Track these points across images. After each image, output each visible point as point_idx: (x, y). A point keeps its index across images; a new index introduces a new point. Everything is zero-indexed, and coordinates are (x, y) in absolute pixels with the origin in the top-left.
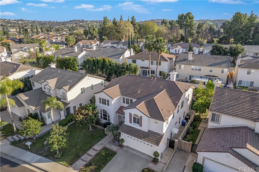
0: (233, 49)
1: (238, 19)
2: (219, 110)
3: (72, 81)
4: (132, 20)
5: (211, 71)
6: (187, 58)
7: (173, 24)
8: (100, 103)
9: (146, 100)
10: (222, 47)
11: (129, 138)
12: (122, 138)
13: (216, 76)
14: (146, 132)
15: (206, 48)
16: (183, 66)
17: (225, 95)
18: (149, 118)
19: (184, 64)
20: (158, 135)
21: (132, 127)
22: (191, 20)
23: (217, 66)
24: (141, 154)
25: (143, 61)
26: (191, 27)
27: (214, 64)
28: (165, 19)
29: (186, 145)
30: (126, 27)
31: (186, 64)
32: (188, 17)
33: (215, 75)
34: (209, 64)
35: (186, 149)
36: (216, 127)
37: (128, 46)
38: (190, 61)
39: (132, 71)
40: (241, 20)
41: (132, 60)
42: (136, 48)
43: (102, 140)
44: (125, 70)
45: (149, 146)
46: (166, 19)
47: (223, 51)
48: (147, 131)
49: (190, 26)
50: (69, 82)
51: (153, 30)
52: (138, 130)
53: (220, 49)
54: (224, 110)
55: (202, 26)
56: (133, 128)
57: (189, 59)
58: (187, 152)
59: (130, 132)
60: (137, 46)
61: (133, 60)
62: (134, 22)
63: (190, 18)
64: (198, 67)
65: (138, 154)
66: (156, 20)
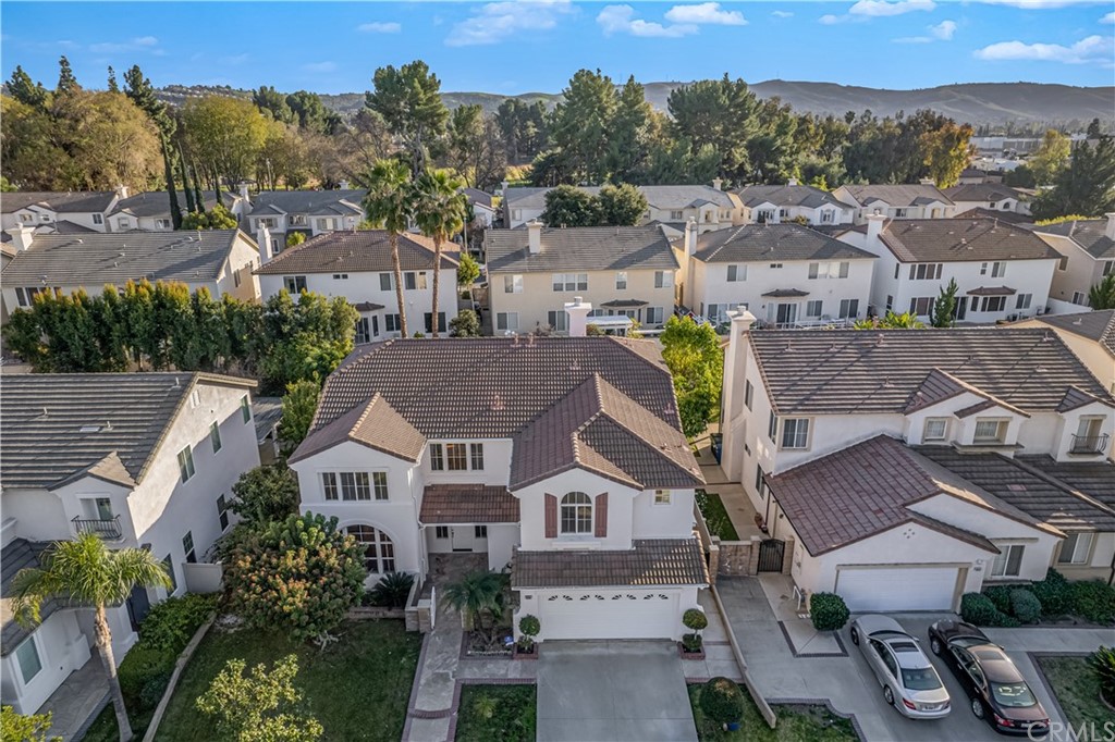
0: (615, 200)
1: (590, 95)
2: (801, 405)
3: (115, 427)
4: (129, 89)
5: (621, 285)
6: (521, 246)
7: (305, 108)
8: (328, 498)
9: (582, 428)
10: (581, 196)
11: (561, 601)
12: (525, 615)
13: (641, 300)
14: (630, 552)
15: (519, 202)
16: (517, 278)
17: (787, 353)
18: (641, 489)
19: (523, 271)
20: (677, 547)
21: (561, 552)
22: (429, 95)
23: (640, 264)
24: (625, 647)
25: (341, 280)
26: (434, 125)
27: (625, 257)
28: (269, 89)
29: (739, 553)
30: (115, 120)
31: (532, 271)
32: (419, 82)
33: (636, 299)
34: (612, 260)
35: (740, 567)
36: (798, 462)
37: (168, 215)
38: (538, 257)
39: (324, 330)
40: (600, 100)
41: (285, 279)
42: (222, 222)
43: (428, 662)
44: (292, 329)
45: (656, 600)
46: (272, 88)
47: (588, 212)
48: (629, 547)
49: (430, 118)
50: (95, 434)
51: (248, 139)
52: (593, 553)
53: (576, 204)
54: (814, 400)
55: (470, 117)
56: (569, 553)
57: (531, 251)
58: (744, 577)
59: (567, 572)
60: (222, 216)
61: (291, 281)
62: (145, 100)
63: (424, 85)
64: (575, 278)
65: (612, 651)
66: (193, 88)
